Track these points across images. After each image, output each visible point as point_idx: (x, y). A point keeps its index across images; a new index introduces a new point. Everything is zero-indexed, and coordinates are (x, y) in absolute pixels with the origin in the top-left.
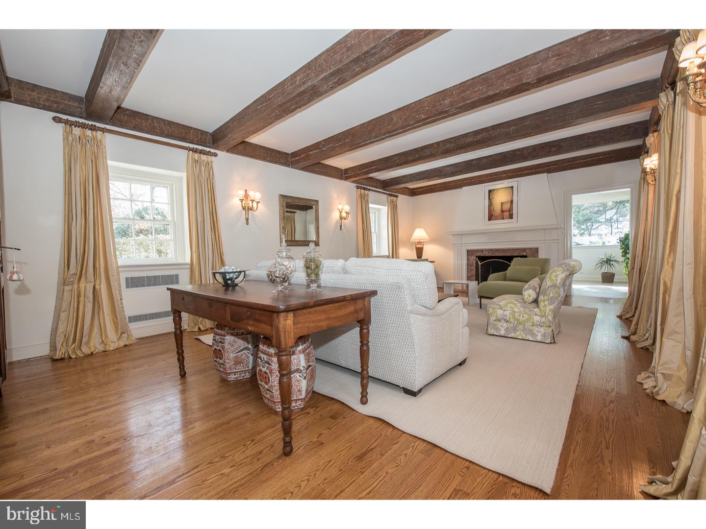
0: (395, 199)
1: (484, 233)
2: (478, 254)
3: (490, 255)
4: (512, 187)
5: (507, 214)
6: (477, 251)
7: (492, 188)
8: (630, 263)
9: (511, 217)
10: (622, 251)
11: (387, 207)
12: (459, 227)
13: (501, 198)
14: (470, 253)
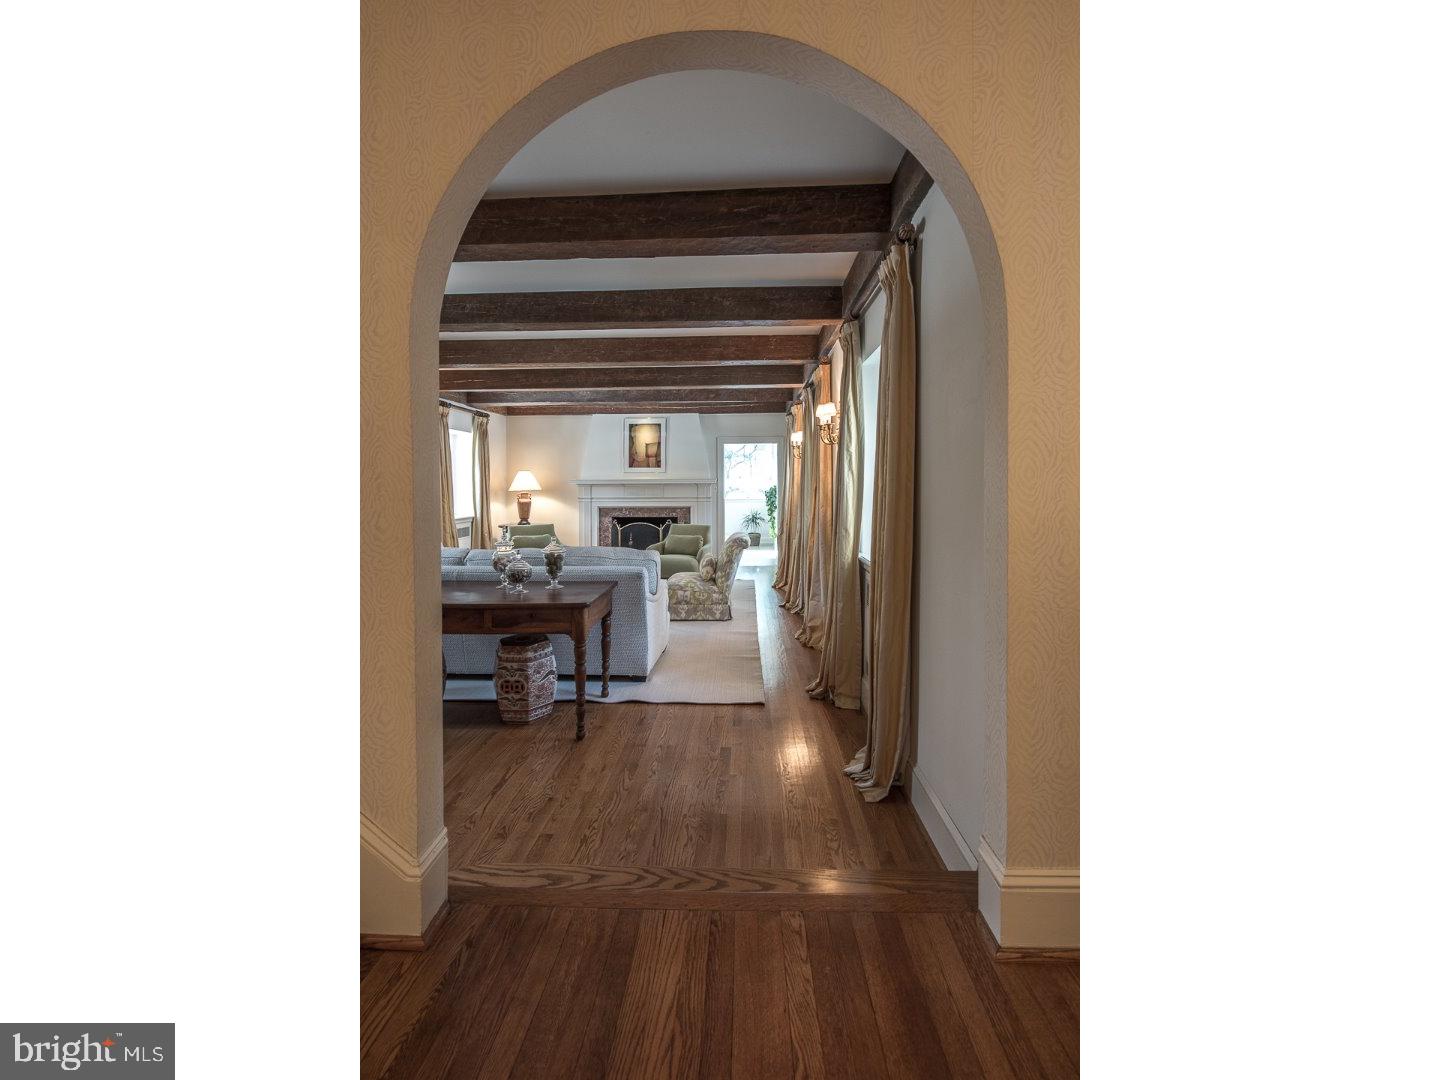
0: (485, 420)
1: (623, 485)
2: (616, 514)
3: (632, 515)
4: (659, 425)
5: (652, 460)
6: (614, 509)
7: (634, 422)
8: (776, 521)
9: (658, 464)
10: (768, 507)
11: (472, 434)
12: (587, 474)
13: (645, 437)
14: (603, 512)
